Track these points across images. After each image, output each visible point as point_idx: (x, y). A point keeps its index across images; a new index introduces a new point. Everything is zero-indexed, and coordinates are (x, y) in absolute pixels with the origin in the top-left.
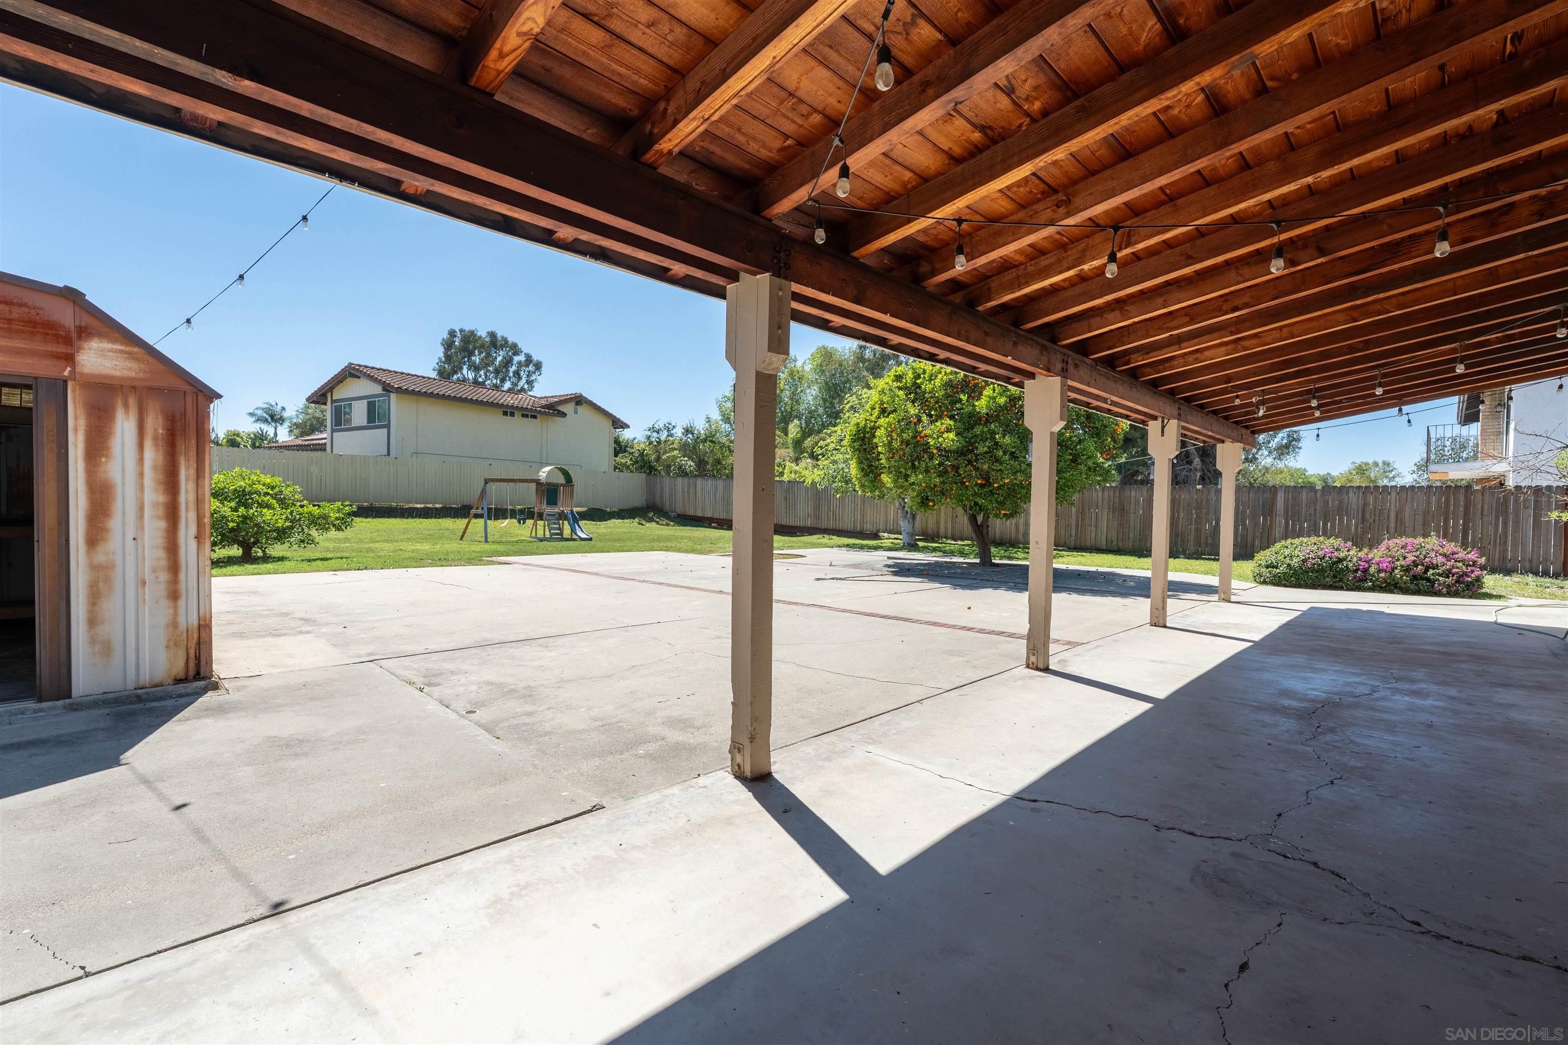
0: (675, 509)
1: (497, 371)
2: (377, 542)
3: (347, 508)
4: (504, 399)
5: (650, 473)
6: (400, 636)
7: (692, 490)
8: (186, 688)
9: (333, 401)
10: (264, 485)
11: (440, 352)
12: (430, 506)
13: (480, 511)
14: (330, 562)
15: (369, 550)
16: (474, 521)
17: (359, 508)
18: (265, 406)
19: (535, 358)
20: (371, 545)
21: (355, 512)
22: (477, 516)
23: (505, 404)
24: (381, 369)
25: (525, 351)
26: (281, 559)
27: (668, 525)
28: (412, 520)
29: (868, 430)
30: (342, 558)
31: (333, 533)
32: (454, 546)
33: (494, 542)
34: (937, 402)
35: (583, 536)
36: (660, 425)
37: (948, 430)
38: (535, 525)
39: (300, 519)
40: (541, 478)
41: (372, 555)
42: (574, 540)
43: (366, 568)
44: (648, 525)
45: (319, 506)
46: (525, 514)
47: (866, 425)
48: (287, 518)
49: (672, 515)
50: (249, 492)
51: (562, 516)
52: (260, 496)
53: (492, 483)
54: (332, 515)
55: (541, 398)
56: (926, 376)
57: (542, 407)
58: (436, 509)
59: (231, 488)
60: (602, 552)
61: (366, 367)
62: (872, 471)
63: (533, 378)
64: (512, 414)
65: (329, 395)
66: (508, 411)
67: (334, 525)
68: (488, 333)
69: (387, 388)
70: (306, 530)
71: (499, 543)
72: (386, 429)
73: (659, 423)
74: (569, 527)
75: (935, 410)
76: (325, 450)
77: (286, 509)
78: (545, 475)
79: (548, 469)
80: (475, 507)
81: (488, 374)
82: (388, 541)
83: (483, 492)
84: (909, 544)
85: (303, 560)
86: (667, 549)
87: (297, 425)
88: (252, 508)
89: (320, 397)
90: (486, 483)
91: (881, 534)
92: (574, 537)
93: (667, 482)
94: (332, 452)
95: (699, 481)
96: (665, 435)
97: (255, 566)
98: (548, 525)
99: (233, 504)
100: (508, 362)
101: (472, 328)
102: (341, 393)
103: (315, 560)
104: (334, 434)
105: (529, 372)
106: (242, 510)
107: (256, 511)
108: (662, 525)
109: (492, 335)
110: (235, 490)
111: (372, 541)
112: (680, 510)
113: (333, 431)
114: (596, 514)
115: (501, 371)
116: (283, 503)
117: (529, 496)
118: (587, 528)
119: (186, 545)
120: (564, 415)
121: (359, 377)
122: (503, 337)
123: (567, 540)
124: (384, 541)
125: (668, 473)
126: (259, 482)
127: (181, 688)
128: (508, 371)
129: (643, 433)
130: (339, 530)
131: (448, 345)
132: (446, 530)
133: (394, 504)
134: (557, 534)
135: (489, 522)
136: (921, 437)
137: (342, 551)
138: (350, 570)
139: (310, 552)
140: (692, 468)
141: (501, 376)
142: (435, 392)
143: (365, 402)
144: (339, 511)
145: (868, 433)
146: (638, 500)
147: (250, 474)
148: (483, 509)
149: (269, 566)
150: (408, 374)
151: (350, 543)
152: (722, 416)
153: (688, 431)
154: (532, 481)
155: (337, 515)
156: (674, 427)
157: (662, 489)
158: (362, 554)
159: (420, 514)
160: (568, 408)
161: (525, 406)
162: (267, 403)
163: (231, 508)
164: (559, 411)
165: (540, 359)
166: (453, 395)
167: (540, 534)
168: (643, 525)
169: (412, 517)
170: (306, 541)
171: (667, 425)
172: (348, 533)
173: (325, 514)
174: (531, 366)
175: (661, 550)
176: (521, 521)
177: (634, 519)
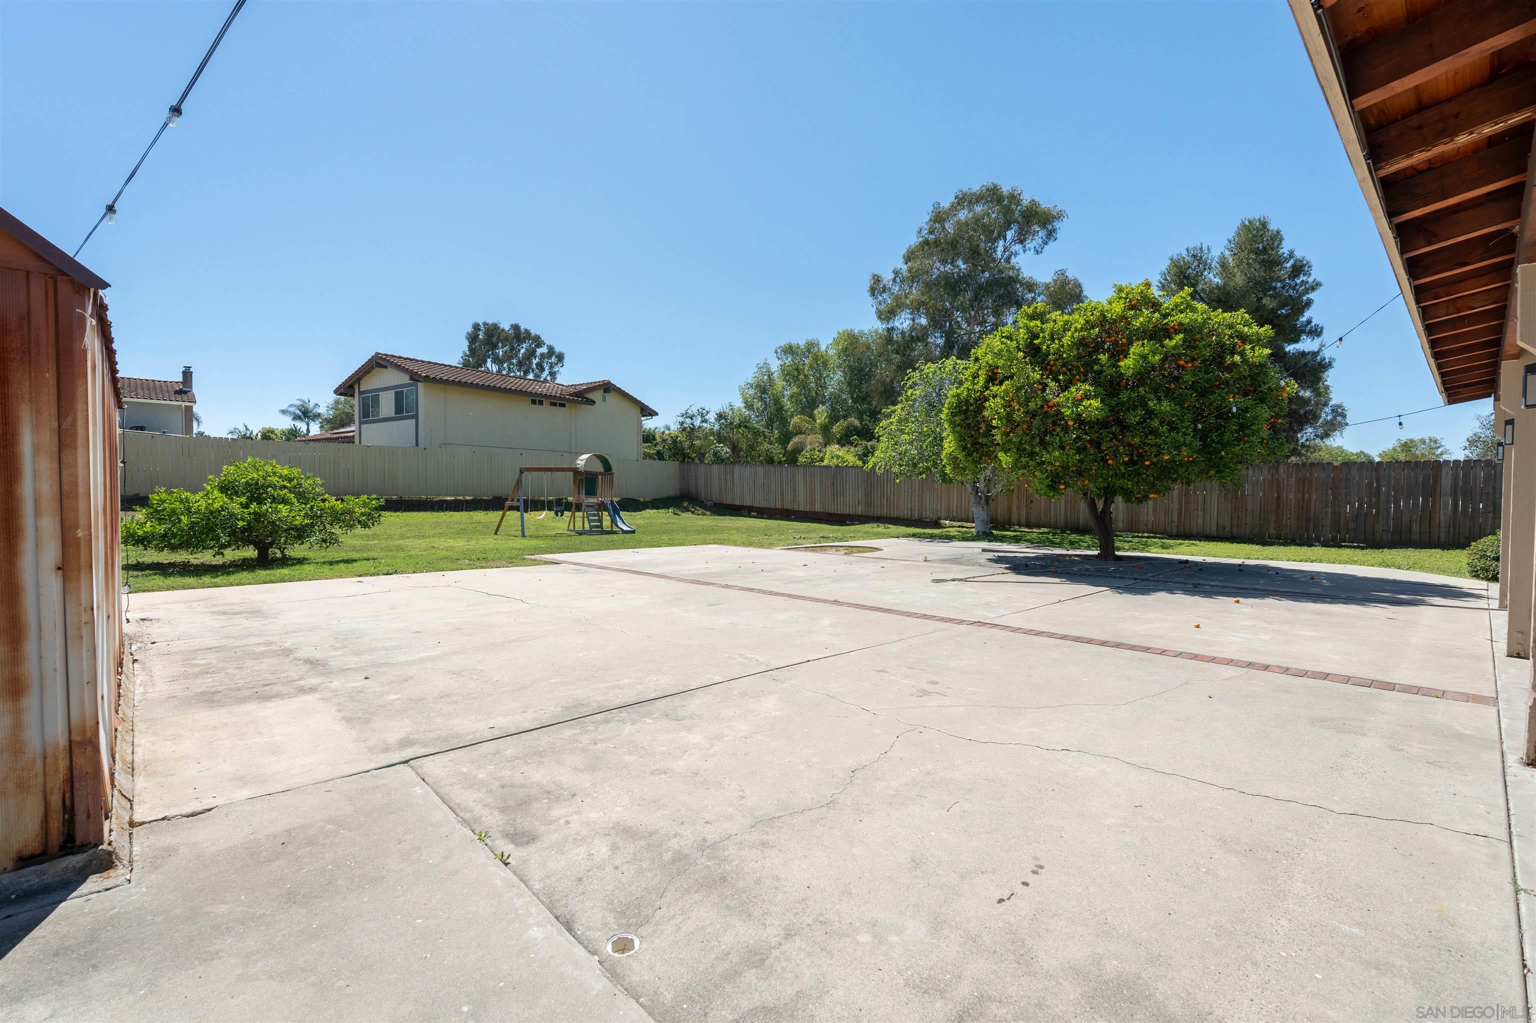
0: (711, 498)
1: (520, 364)
2: (407, 538)
3: (374, 502)
4: (533, 387)
5: (683, 461)
6: (448, 695)
7: (729, 478)
8: (43, 873)
9: (360, 393)
10: (280, 477)
11: (464, 346)
12: (460, 498)
13: (515, 504)
14: (355, 564)
15: (400, 548)
16: (508, 513)
17: (387, 501)
18: (299, 403)
19: (557, 350)
20: (401, 542)
21: (383, 506)
22: (511, 508)
23: (533, 392)
24: (408, 359)
25: (548, 342)
26: (301, 561)
27: (704, 514)
28: (442, 513)
29: (972, 401)
30: (368, 559)
31: (359, 530)
32: (490, 542)
33: (531, 536)
34: (1063, 365)
35: (625, 528)
36: (694, 410)
37: (1087, 397)
38: (573, 517)
39: (321, 516)
40: (578, 466)
41: (402, 554)
42: (615, 533)
43: (396, 572)
44: (684, 515)
45: (342, 500)
46: (560, 506)
47: (969, 396)
48: (306, 516)
49: (708, 504)
50: (262, 486)
51: (602, 507)
52: (275, 490)
53: (528, 472)
54: (356, 510)
55: (569, 386)
56: (1046, 334)
57: (571, 395)
58: (467, 501)
59: (243, 480)
60: (652, 546)
61: (393, 356)
62: (977, 450)
63: (556, 369)
64: (541, 403)
65: (356, 387)
66: (537, 399)
67: (359, 522)
68: (512, 326)
69: (415, 377)
70: (328, 526)
71: (537, 537)
72: (414, 420)
73: (692, 409)
74: (609, 518)
75: (1064, 374)
76: (353, 442)
77: (306, 504)
78: (582, 463)
79: (586, 456)
80: (510, 499)
81: (512, 367)
82: (418, 537)
83: (519, 481)
84: (984, 533)
85: (324, 563)
86: (721, 542)
87: (328, 421)
88: (265, 504)
89: (347, 389)
90: (521, 472)
91: (943, 521)
92: (615, 529)
93: (702, 469)
94: (360, 443)
95: (737, 468)
96: (699, 421)
97: (268, 572)
98: (588, 517)
99: (243, 500)
100: (531, 354)
101: (495, 321)
102: (368, 384)
103: (338, 562)
104: (362, 426)
105: (551, 363)
106: (254, 506)
107: (270, 507)
108: (698, 515)
109: (516, 327)
110: (247, 483)
111: (402, 537)
112: (716, 498)
113: (361, 423)
114: (632, 505)
115: (524, 364)
116: (302, 497)
117: (565, 486)
118: (628, 520)
119: (38, 585)
120: (592, 402)
121: (386, 367)
122: (526, 330)
123: (608, 533)
124: (414, 537)
125: (702, 461)
126: (274, 474)
127: (32, 876)
128: (531, 363)
129: (675, 419)
130: (365, 527)
131: (473, 338)
132: (478, 523)
133: (424, 497)
134: (597, 527)
135: (525, 514)
136: (1049, 407)
137: (369, 550)
138: (378, 574)
139: (333, 553)
140: (728, 455)
141: (524, 369)
142: (463, 381)
143: (393, 392)
144: (365, 505)
145: (972, 405)
146: (671, 489)
147: (265, 465)
148: (518, 500)
149: (285, 571)
150: (436, 364)
151: (379, 540)
152: (745, 403)
153: (720, 416)
154: (570, 469)
155: (363, 510)
156: (708, 412)
157: (696, 476)
158: (391, 553)
159: (451, 507)
160: (596, 396)
161: (553, 394)
162: (300, 400)
163: (241, 504)
164: (587, 399)
165: (562, 351)
166: (481, 383)
167: (579, 526)
168: (677, 514)
169: (443, 511)
170: (329, 541)
171: (701, 410)
172: (376, 529)
173: (349, 509)
174: (554, 357)
175: (715, 543)
176: (560, 512)
177: (669, 509)
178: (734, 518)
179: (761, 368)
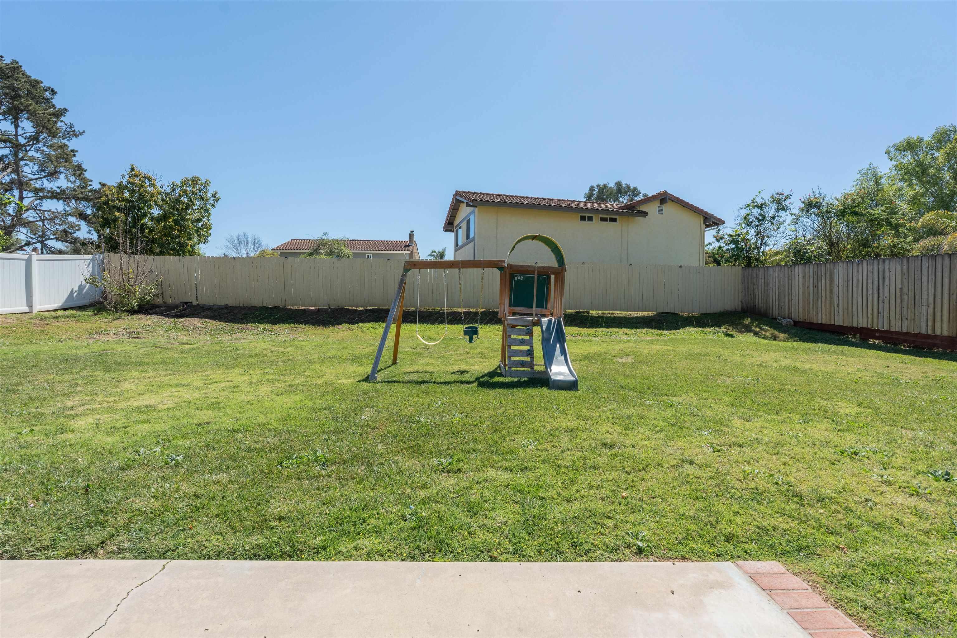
0: (790, 314)
5: (746, 266)
7: (824, 283)
9: (455, 228)
23: (583, 208)
25: (642, 191)
27: (775, 338)
44: (741, 336)
49: (784, 322)
53: (416, 271)
57: (621, 208)
64: (590, 219)
65: (454, 223)
66: (587, 215)
68: (616, 183)
69: (470, 203)
72: (473, 242)
73: (762, 195)
89: (448, 226)
90: (406, 270)
93: (776, 274)
95: (840, 270)
101: (605, 182)
102: (458, 219)
104: (456, 253)
108: (765, 338)
109: (619, 184)
112: (798, 313)
120: (645, 214)
122: (626, 185)
142: (514, 202)
143: (466, 221)
146: (729, 301)
156: (787, 197)
157: (766, 285)
160: (651, 208)
161: (602, 209)
164: (640, 211)
168: (732, 336)
177: (720, 326)
178: (833, 347)
179: (865, 174)
